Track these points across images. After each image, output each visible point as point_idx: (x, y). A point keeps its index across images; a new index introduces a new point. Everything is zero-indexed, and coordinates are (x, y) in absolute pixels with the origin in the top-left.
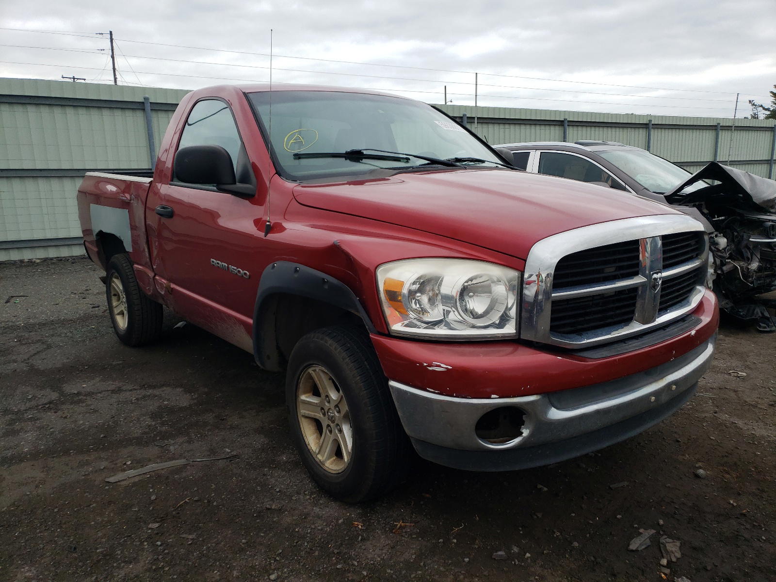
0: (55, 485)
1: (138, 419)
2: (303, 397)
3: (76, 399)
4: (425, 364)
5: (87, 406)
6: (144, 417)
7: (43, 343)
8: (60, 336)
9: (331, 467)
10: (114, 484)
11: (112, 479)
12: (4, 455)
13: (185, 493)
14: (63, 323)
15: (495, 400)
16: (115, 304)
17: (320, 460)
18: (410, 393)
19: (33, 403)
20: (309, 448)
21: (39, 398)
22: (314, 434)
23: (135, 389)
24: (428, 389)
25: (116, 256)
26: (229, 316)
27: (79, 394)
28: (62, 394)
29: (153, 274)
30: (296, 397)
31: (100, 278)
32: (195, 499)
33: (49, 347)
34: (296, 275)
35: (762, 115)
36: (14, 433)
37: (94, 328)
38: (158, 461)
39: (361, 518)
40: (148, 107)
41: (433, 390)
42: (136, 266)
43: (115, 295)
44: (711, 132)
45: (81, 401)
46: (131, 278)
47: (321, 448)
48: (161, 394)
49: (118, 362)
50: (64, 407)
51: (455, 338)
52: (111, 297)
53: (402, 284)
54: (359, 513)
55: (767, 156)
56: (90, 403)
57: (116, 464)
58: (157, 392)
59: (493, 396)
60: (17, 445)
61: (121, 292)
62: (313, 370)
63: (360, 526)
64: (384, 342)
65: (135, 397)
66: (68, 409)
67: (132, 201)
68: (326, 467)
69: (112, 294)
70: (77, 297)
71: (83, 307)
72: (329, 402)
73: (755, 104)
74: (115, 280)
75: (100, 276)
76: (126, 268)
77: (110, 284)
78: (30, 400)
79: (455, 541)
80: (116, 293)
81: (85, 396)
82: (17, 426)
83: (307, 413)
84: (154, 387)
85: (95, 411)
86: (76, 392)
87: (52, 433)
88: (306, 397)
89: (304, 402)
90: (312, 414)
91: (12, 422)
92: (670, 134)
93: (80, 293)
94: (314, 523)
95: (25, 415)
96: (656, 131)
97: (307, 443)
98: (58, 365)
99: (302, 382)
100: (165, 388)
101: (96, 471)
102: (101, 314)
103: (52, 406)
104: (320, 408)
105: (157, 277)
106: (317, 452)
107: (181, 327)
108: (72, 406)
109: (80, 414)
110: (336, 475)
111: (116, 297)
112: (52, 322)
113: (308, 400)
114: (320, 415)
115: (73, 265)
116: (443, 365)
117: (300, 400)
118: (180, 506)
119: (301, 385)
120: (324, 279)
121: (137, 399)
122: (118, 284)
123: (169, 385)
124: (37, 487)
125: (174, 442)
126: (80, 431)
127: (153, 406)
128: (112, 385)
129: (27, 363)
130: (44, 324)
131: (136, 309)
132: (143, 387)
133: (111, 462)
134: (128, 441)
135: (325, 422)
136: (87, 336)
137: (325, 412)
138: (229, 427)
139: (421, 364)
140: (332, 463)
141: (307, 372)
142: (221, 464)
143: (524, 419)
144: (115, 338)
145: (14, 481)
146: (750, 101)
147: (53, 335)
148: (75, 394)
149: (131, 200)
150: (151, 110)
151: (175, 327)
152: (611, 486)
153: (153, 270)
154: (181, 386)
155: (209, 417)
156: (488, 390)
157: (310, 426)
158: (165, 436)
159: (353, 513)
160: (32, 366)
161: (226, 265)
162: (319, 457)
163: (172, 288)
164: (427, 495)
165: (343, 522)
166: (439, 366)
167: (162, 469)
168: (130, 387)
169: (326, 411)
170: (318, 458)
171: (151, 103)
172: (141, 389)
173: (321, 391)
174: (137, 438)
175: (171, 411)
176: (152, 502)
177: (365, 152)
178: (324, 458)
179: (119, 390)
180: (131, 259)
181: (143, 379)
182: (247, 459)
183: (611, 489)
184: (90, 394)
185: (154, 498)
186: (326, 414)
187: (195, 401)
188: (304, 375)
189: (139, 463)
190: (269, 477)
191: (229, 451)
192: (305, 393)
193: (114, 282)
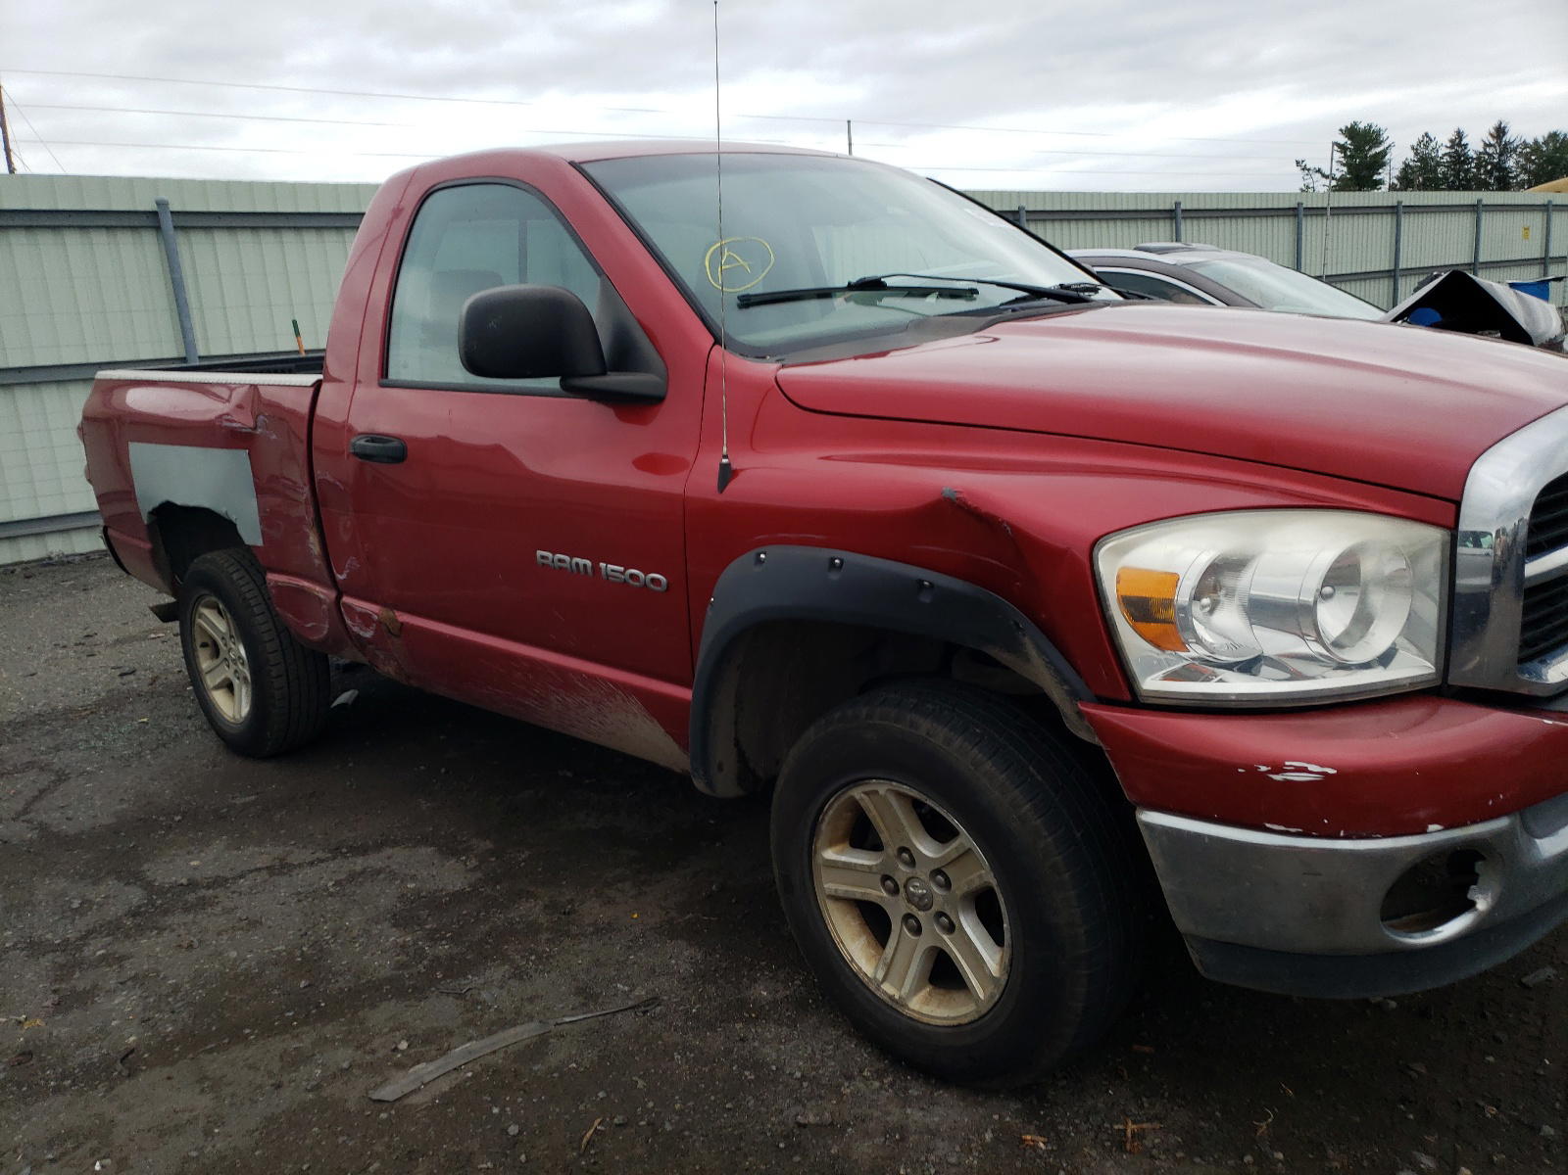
0: (253, 1126)
1: (367, 932)
2: (830, 854)
3: (193, 896)
4: (1263, 769)
5: (227, 911)
6: (379, 927)
7: (42, 769)
8: (74, 747)
9: (926, 1010)
10: (397, 1104)
11: (387, 1093)
12: (81, 1059)
13: (581, 1107)
14: (69, 716)
15: (1436, 835)
16: (205, 664)
17: (891, 998)
18: (1211, 838)
19: (90, 919)
20: (854, 967)
21: (101, 905)
22: (860, 936)
23: (322, 861)
24: (1268, 825)
25: (209, 556)
26: (592, 679)
27: (192, 885)
28: (149, 886)
29: (333, 595)
30: (811, 853)
31: (152, 609)
32: (616, 1121)
33: (62, 777)
34: (834, 576)
35: (1321, 185)
36: (82, 999)
37: (147, 723)
38: (471, 1031)
39: (1030, 1123)
40: (167, 222)
41: (1282, 828)
42: (270, 576)
43: (204, 645)
44: (1286, 219)
45: (203, 904)
46: (256, 605)
47: (889, 967)
48: (388, 866)
49: (247, 799)
50: (169, 920)
51: (1312, 699)
52: (194, 650)
53: (1174, 580)
54: (1017, 1110)
55: (1387, 263)
56: (229, 904)
57: (373, 1052)
58: (375, 861)
59: (1432, 827)
60: (104, 1031)
61: (223, 638)
62: (866, 793)
63: (1042, 1145)
64: (1115, 721)
65: (331, 880)
66: (185, 924)
67: (259, 431)
68: (913, 1011)
69: (198, 642)
70: (72, 653)
71: (97, 676)
72: (912, 863)
73: (1308, 167)
74: (206, 612)
75: (151, 605)
76: (241, 582)
77: (192, 622)
78: (80, 912)
79: (1280, 1156)
80: (207, 640)
81: (208, 887)
82: (80, 982)
83: (842, 889)
84: (363, 850)
85: (254, 924)
86: (184, 881)
87: (176, 989)
88: (837, 853)
89: (833, 865)
90: (857, 892)
91: (63, 972)
92: (1215, 227)
93: (76, 645)
94: (929, 1149)
95: (87, 952)
96: (1188, 222)
97: (847, 958)
98: (106, 820)
99: (827, 819)
100: (389, 851)
101: (334, 1076)
102: (146, 688)
103: (143, 920)
104: (879, 877)
105: (346, 599)
106: (880, 976)
107: (350, 703)
108: (191, 916)
109: (219, 934)
110: (949, 1030)
111: (208, 648)
112: (41, 719)
113: (843, 858)
114: (878, 893)
115: (31, 580)
116: (1311, 767)
117: (820, 861)
118: (588, 1142)
119: (824, 827)
120: (920, 582)
121: (337, 883)
122: (213, 622)
123: (395, 843)
124: (208, 1133)
125: (482, 981)
126: (242, 978)
127: (386, 896)
128: (263, 855)
129: (28, 821)
130: (23, 724)
131: (273, 674)
132: (336, 852)
133: (358, 1048)
134: (369, 992)
135: (896, 909)
136: (140, 744)
137: (896, 885)
138: (591, 929)
139: (1252, 770)
140: (926, 1002)
141: (846, 796)
142: (627, 1023)
143: (1477, 870)
144: (211, 741)
145: (141, 1127)
146: (1298, 162)
147: (57, 749)
148: (182, 885)
149: (255, 428)
150: (175, 227)
151: (335, 704)
152: (1524, 980)
153: (334, 584)
154: (424, 841)
155: (531, 909)
156: (1422, 814)
157: (849, 918)
158: (455, 968)
159: (1006, 1113)
160: (43, 827)
161: (588, 563)
162: (888, 988)
163: (402, 624)
164: (1146, 1049)
165: (995, 1138)
166: (1305, 770)
167: (494, 1052)
168: (306, 855)
169: (901, 884)
170: (885, 993)
171: (172, 212)
172: (334, 858)
173: (884, 837)
174: (389, 980)
175: (437, 903)
176: (515, 1142)
177: (889, 282)
178: (905, 990)
179: (282, 868)
180: (254, 563)
181: (326, 834)
182: (679, 1004)
183: (1525, 986)
184: (219, 882)
185: (517, 1131)
186: (902, 890)
187: (479, 875)
188: (836, 805)
189: (432, 1042)
190: (756, 1044)
191: (626, 988)
192: (831, 844)
193: (201, 616)
